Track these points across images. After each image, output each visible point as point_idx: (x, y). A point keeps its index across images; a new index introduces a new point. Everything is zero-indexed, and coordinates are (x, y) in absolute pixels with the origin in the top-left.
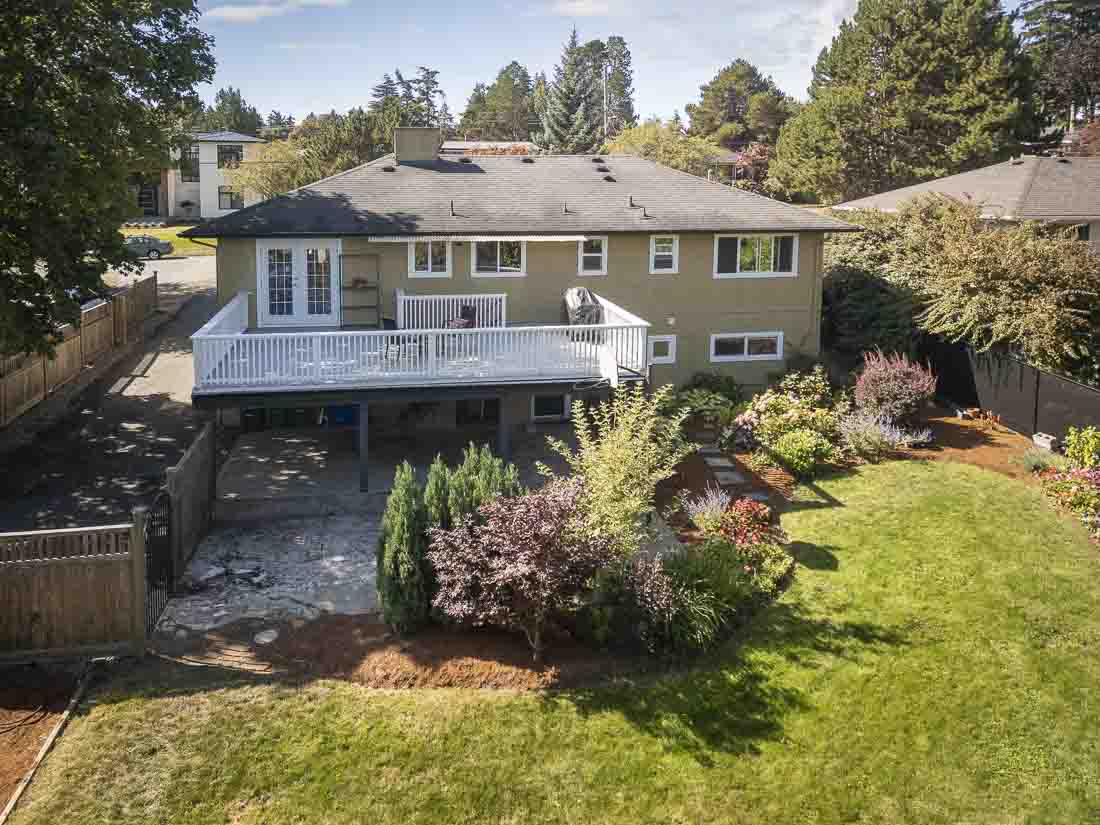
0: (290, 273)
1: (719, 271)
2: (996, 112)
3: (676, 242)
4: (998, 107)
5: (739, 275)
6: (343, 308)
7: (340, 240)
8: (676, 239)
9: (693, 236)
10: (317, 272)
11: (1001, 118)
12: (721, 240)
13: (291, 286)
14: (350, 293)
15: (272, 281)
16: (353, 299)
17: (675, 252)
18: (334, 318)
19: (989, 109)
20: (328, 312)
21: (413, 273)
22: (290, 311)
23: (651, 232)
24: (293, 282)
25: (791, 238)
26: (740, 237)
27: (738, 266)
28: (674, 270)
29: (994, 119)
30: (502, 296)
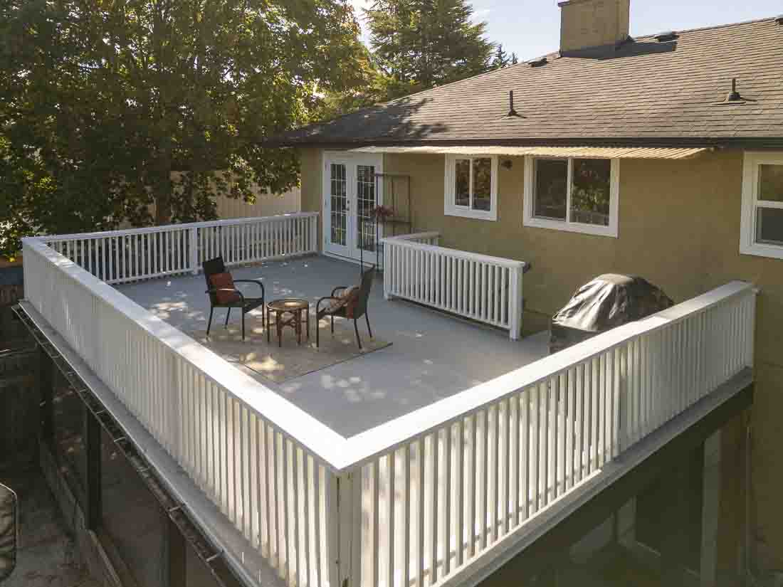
7: (383, 155)
20: (373, 248)
21: (450, 209)
22: (345, 242)
24: (346, 205)
30: (514, 265)
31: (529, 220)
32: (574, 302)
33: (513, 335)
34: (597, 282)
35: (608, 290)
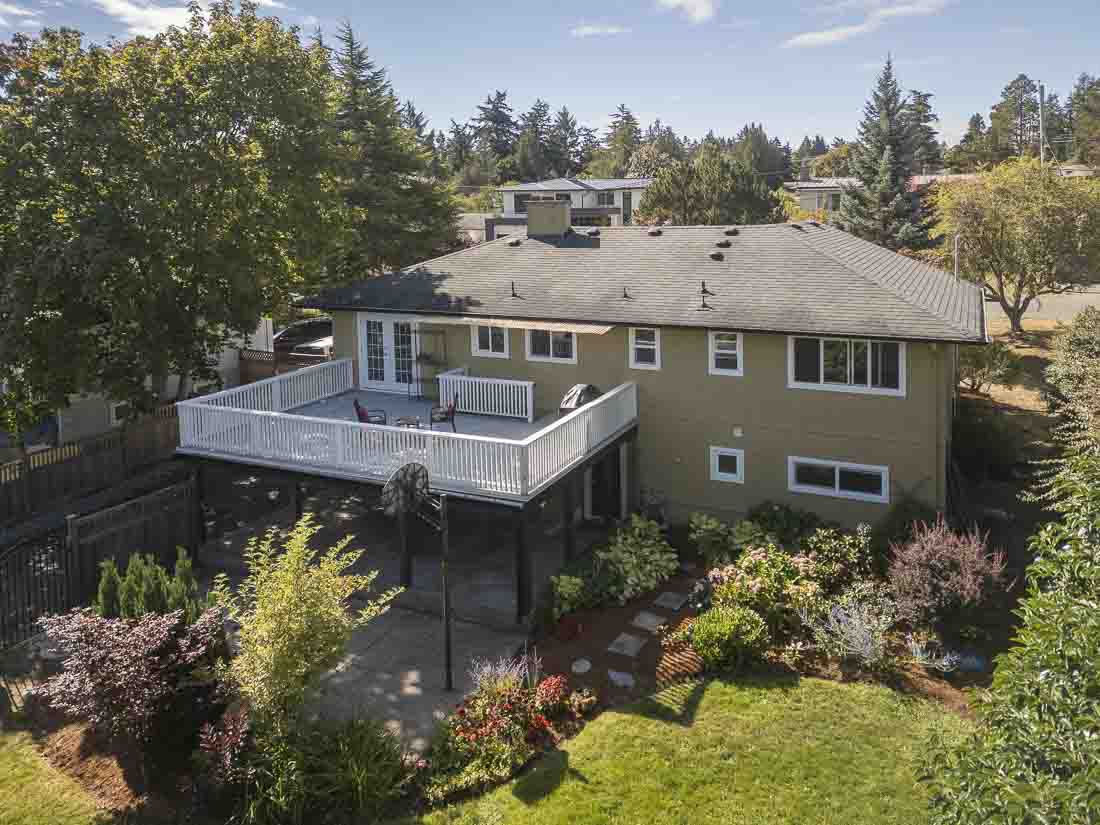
0: (382, 343)
1: (796, 380)
3: (739, 342)
5: (824, 386)
6: (421, 379)
8: (740, 336)
10: (403, 343)
12: (796, 343)
13: (383, 355)
17: (739, 352)
20: (410, 381)
21: (476, 352)
22: (383, 378)
23: (709, 328)
24: (384, 352)
25: (896, 348)
26: (823, 341)
27: (822, 375)
30: (529, 384)
31: (529, 357)
32: (566, 398)
33: (530, 420)
34: (575, 388)
35: (579, 392)
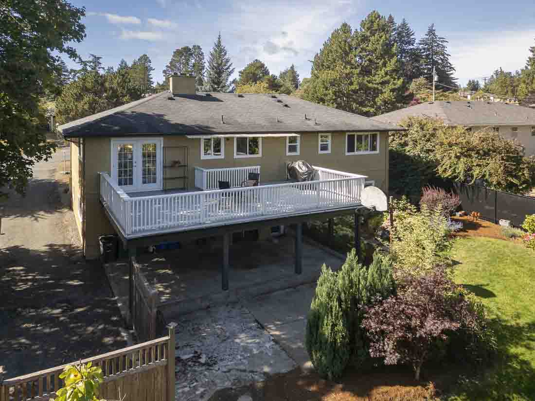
0: (132, 159)
1: (348, 152)
2: (395, 84)
3: (330, 137)
4: (395, 82)
5: (356, 153)
6: (165, 179)
7: (162, 139)
8: (330, 135)
9: (337, 133)
10: (149, 157)
11: (396, 87)
12: (349, 136)
13: (132, 166)
14: (168, 170)
15: (120, 165)
16: (170, 173)
17: (329, 142)
18: (158, 186)
19: (391, 83)
20: (155, 182)
21: (203, 157)
22: (131, 183)
23: (318, 132)
24: (134, 164)
25: (376, 135)
26: (356, 134)
27: (356, 148)
28: (329, 151)
29: (393, 87)
30: (258, 167)
31: (236, 156)
